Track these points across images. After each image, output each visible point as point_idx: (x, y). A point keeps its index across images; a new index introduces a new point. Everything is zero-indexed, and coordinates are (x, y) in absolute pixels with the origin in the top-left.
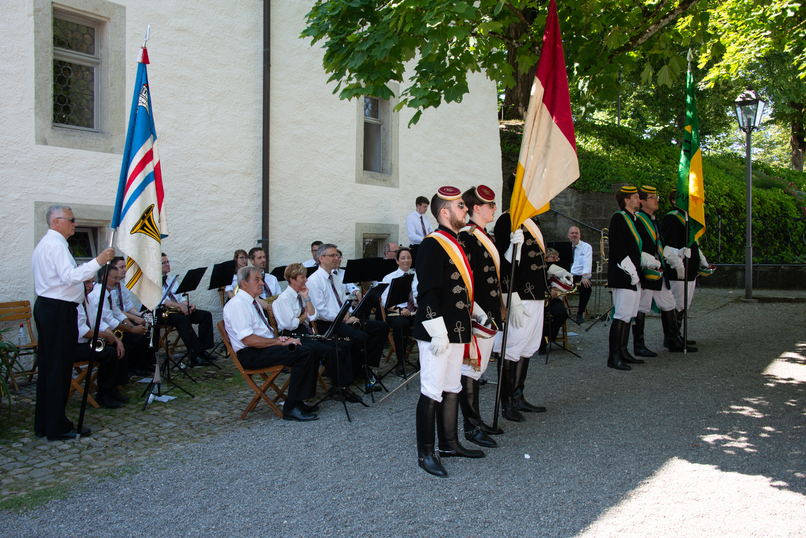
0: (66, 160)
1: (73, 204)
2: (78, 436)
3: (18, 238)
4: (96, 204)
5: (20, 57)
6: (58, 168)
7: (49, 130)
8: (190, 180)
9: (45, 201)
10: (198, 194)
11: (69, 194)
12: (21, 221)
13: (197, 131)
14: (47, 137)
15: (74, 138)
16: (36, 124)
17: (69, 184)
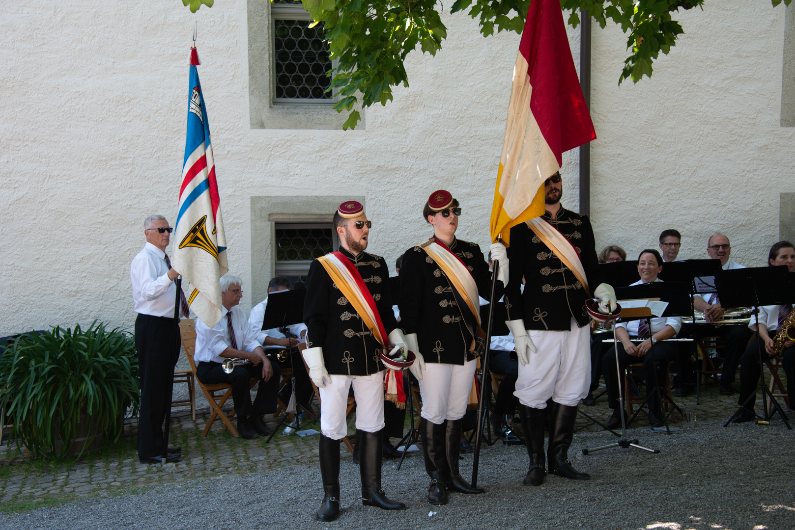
0: (288, 144)
1: (298, 197)
2: (164, 460)
3: (232, 240)
4: (326, 194)
5: (230, 29)
6: (278, 154)
7: (266, 109)
8: (460, 154)
9: (263, 195)
10: (473, 172)
11: (292, 185)
12: (235, 221)
13: (470, 84)
14: (264, 118)
15: (297, 116)
16: (251, 105)
17: (292, 173)
